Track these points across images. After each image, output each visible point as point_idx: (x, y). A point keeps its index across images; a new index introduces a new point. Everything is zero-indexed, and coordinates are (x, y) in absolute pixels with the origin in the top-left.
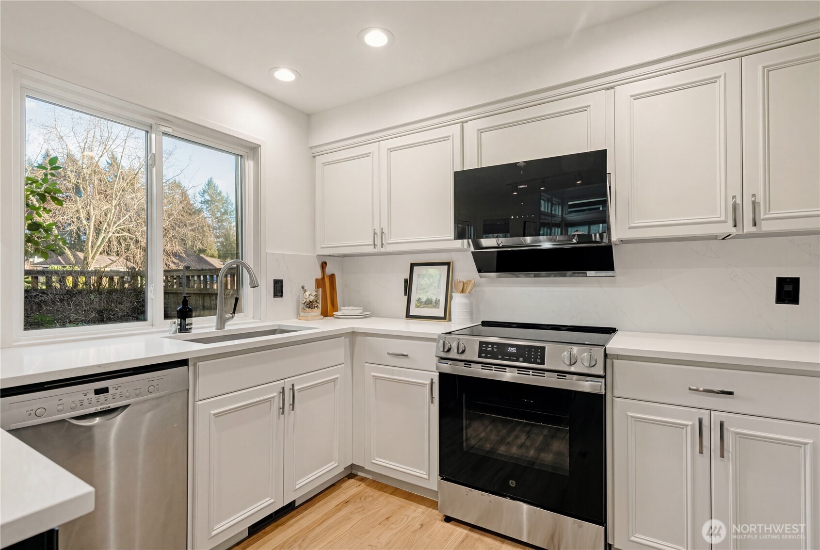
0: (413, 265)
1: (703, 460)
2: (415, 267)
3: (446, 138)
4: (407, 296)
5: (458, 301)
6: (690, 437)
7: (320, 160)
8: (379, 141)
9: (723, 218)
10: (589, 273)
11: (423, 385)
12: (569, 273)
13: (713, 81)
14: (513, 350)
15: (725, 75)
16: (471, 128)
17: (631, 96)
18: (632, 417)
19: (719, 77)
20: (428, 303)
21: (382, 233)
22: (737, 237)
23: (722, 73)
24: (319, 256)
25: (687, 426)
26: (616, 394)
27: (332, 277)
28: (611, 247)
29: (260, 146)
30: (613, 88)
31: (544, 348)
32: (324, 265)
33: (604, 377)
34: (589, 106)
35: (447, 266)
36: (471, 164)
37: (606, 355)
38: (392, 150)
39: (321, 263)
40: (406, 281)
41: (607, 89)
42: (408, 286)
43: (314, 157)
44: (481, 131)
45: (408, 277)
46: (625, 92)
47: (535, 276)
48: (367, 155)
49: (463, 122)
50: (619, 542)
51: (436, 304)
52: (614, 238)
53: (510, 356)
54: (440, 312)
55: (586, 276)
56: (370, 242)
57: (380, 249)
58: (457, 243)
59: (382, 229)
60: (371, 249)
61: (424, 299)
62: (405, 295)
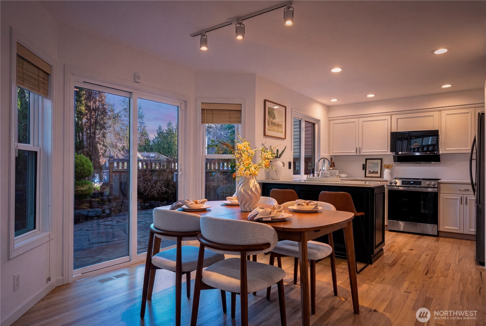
0: (366, 159)
1: (462, 206)
3: (385, 120)
4: (364, 170)
5: (386, 172)
6: (459, 201)
7: (332, 122)
8: (359, 118)
10: (432, 162)
12: (422, 162)
14: (413, 182)
16: (394, 118)
17: (446, 114)
18: (445, 198)
20: (374, 172)
23: (470, 111)
24: (330, 156)
25: (458, 198)
26: (441, 193)
28: (439, 155)
30: (441, 111)
32: (332, 158)
33: (438, 188)
34: (433, 115)
35: (380, 160)
36: (394, 130)
37: (438, 183)
38: (363, 121)
39: (330, 158)
40: (363, 165)
41: (439, 111)
42: (364, 167)
43: (329, 121)
44: (398, 119)
45: (365, 163)
46: (444, 113)
47: (415, 163)
48: (354, 122)
49: (391, 115)
50: (441, 229)
51: (377, 173)
52: (440, 153)
53: (412, 184)
54: (379, 175)
55: (431, 163)
56: (354, 151)
57: (358, 154)
58: (389, 153)
59: (360, 147)
60: (355, 154)
61: (372, 171)
62: (363, 170)
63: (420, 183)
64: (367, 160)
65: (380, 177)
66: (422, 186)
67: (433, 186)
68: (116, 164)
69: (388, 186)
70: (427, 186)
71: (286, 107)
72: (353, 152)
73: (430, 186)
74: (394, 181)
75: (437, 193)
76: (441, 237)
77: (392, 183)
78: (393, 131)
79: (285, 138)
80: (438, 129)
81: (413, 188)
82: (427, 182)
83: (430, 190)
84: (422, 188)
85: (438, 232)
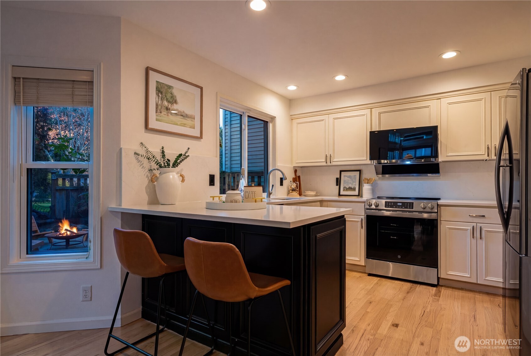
0: (341, 171)
1: (474, 241)
2: (342, 172)
3: (363, 115)
4: (338, 186)
5: (366, 188)
6: (469, 233)
7: (295, 122)
8: (329, 114)
9: (484, 153)
10: (429, 175)
11: (358, 221)
13: (481, 100)
14: (401, 204)
15: (485, 98)
16: (376, 112)
17: (448, 103)
18: (448, 228)
19: (483, 99)
20: (350, 189)
21: (331, 156)
22: (490, 160)
23: (484, 97)
24: (294, 167)
25: (468, 229)
26: (441, 220)
27: (299, 177)
28: (438, 164)
29: (275, 117)
30: (440, 99)
31: (413, 203)
32: (296, 171)
33: (437, 212)
34: (430, 106)
35: (359, 172)
36: (376, 128)
37: (438, 205)
38: (335, 119)
39: (294, 170)
40: (337, 179)
41: (437, 99)
42: (338, 182)
43: (292, 119)
44: (380, 113)
45: (339, 177)
46: (445, 101)
48: (322, 120)
49: (371, 108)
50: (443, 275)
51: (354, 189)
52: (440, 160)
53: (399, 207)
54: (356, 193)
55: (427, 176)
56: (324, 160)
57: (329, 164)
58: (369, 162)
59: (330, 154)
60: (324, 164)
61: (347, 187)
62: (336, 185)
63: (411, 205)
64: (342, 173)
65: (359, 195)
66: (413, 210)
67: (430, 210)
68: (61, 181)
69: (366, 209)
70: (422, 210)
71: (201, 89)
72: (321, 161)
73: (425, 210)
74: (374, 201)
75: (437, 220)
76: (442, 286)
77: (372, 204)
78: (373, 130)
79: (201, 137)
80: (435, 125)
81: (401, 213)
82: (422, 204)
83: (425, 216)
84: (414, 213)
85: (438, 278)
